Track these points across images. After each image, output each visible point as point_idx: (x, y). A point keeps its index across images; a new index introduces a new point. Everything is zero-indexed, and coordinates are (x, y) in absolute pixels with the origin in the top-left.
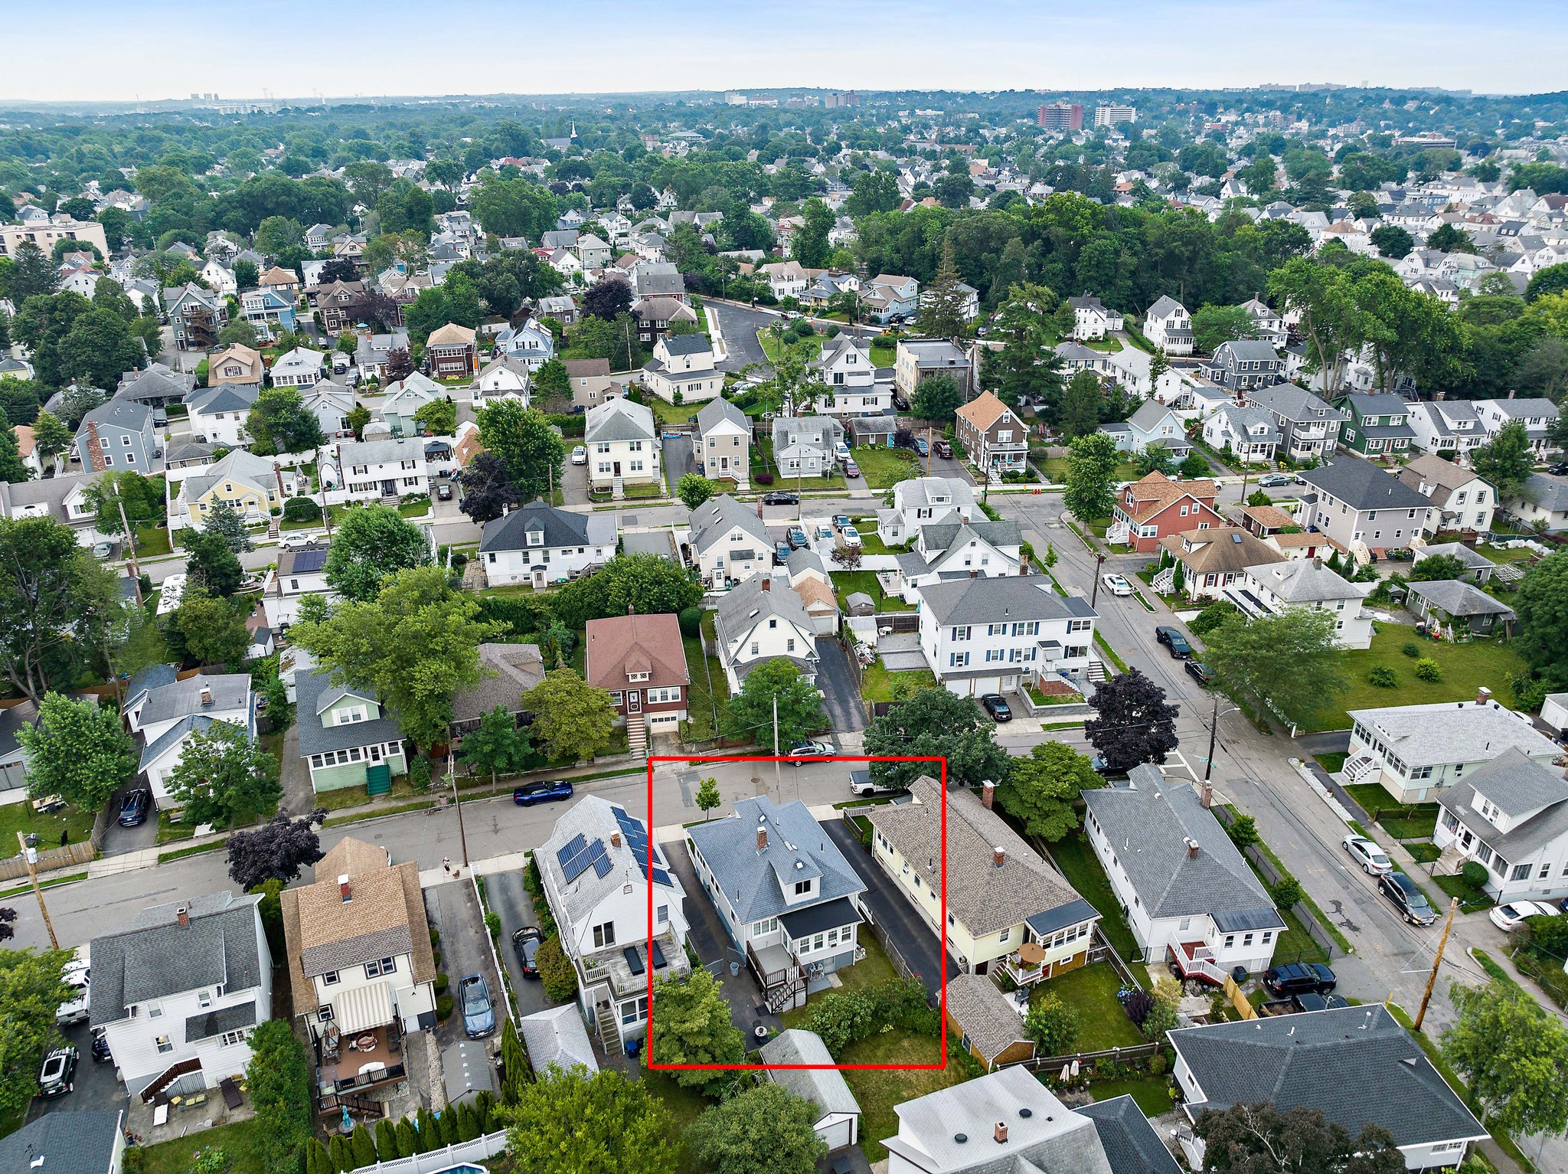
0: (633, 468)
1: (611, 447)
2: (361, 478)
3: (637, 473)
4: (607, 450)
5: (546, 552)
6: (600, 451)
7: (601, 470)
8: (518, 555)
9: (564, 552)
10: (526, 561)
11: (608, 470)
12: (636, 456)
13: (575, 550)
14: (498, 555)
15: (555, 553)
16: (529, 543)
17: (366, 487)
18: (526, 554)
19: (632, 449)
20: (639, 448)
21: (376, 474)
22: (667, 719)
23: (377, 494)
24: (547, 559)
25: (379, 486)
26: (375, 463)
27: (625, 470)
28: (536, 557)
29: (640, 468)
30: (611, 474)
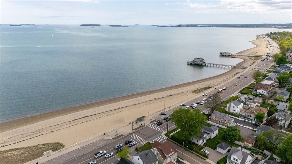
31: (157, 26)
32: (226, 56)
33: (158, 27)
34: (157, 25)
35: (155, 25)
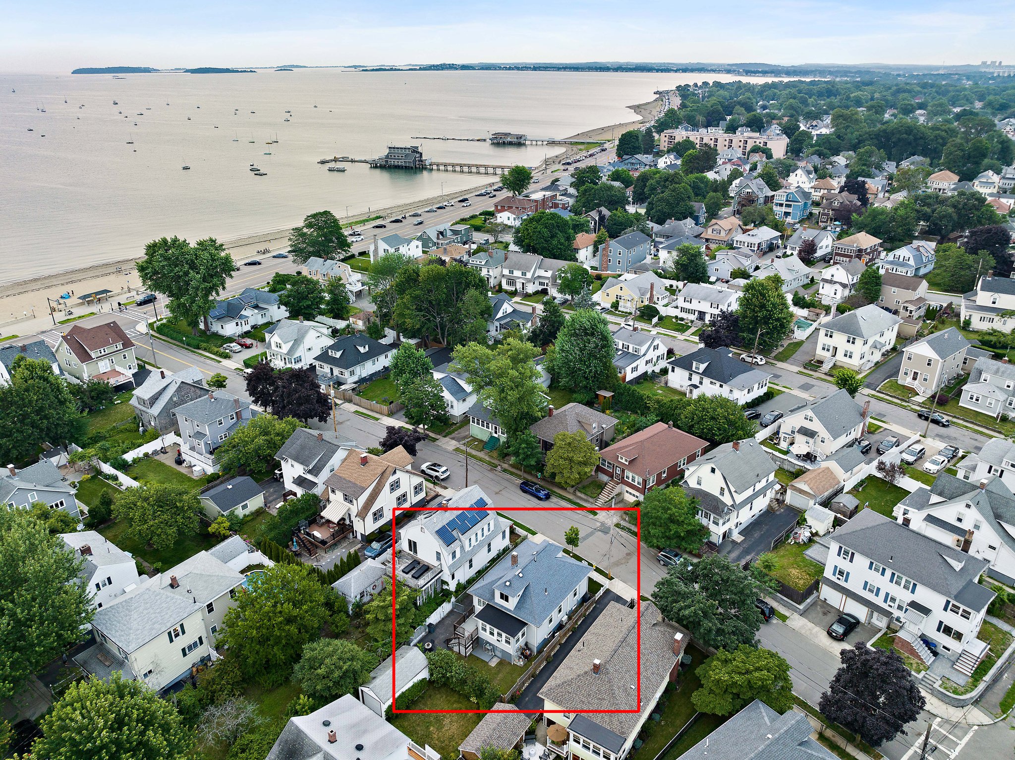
0: (845, 355)
1: (834, 335)
2: (687, 305)
3: (847, 360)
4: (831, 336)
5: (702, 379)
6: (826, 335)
7: (824, 349)
8: (686, 374)
9: (711, 383)
10: (690, 379)
11: (828, 350)
12: (850, 347)
13: (718, 384)
14: (676, 369)
15: (707, 381)
16: (694, 369)
17: (688, 311)
18: (691, 375)
19: (848, 341)
20: (853, 343)
21: (695, 306)
22: (634, 495)
23: (693, 317)
24: (701, 383)
25: (696, 313)
26: (696, 298)
27: (840, 356)
28: (696, 379)
29: (851, 357)
30: (828, 355)
31: (361, 69)
32: (511, 144)
33: (363, 70)
34: (360, 66)
35: (355, 67)
